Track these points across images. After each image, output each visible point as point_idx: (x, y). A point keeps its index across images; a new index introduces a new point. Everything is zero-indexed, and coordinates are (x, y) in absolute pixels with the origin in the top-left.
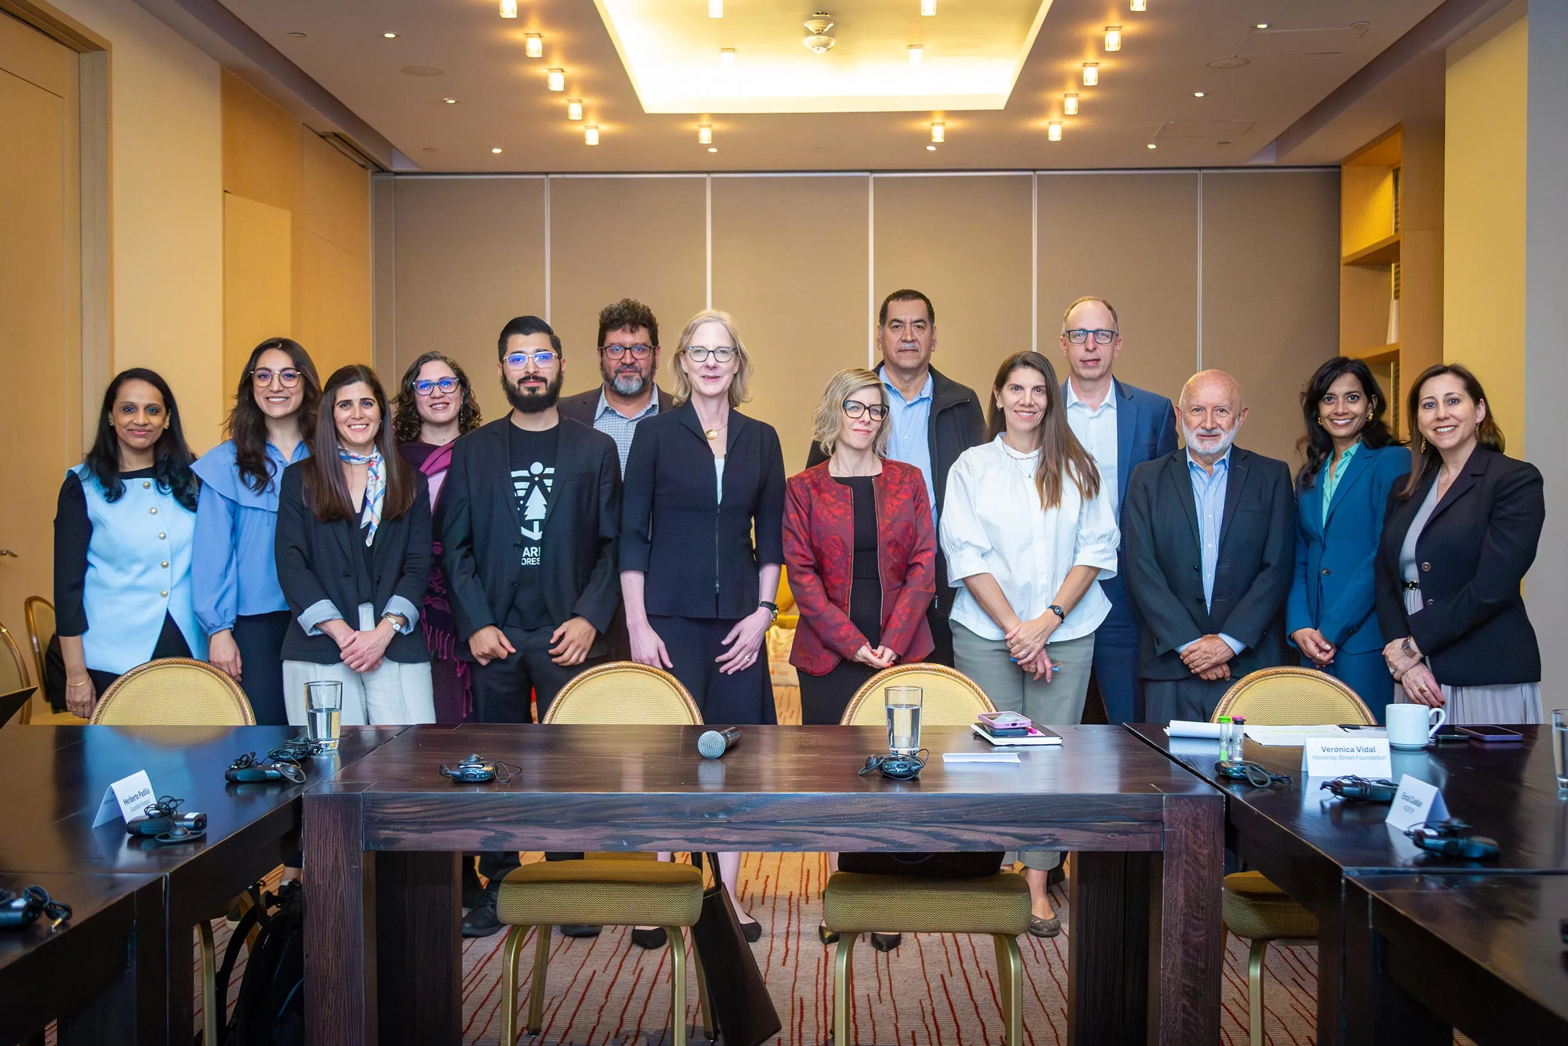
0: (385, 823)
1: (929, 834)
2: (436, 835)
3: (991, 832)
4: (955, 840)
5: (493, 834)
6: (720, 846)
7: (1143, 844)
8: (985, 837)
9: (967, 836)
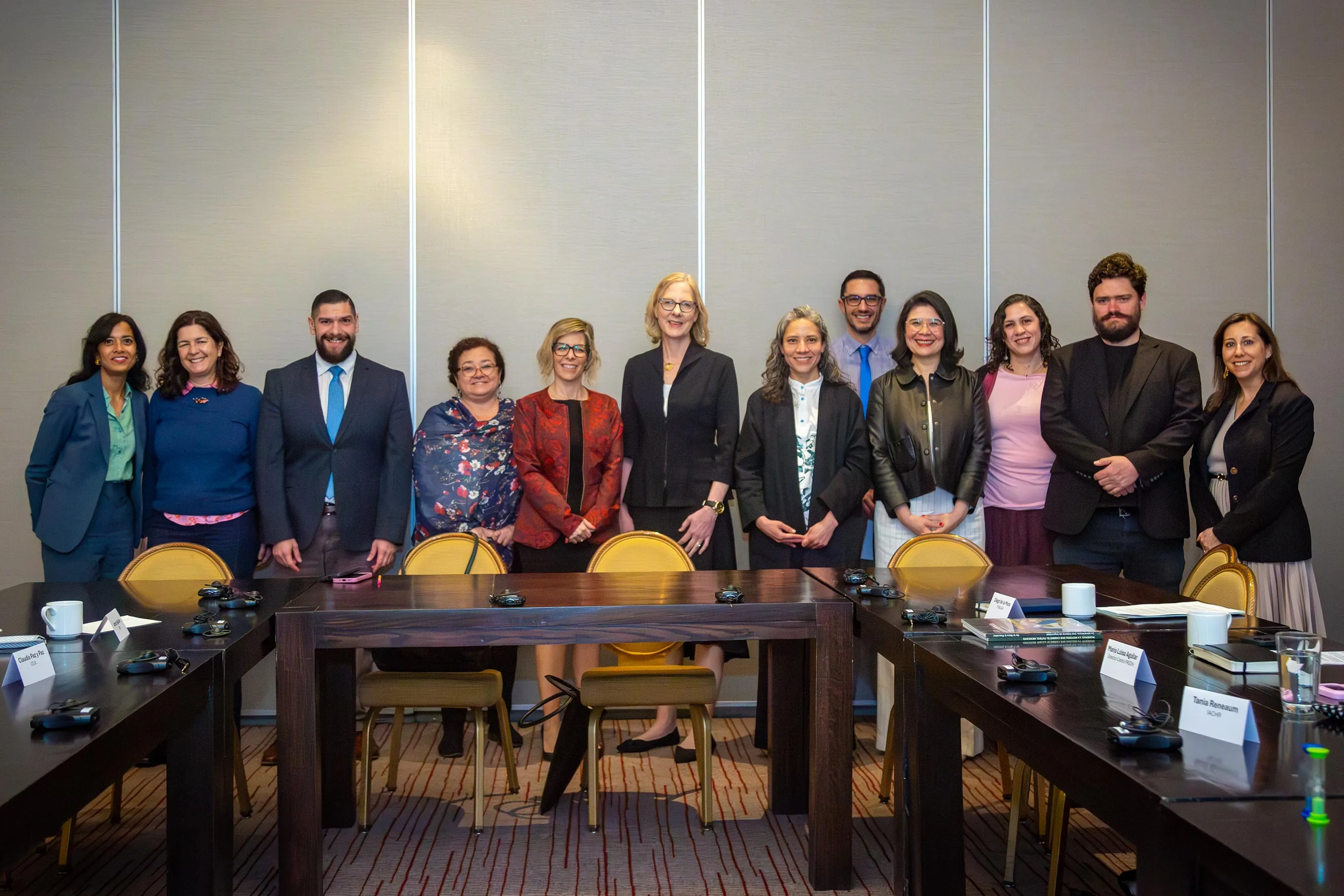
0: (331, 630)
1: (672, 630)
2: (361, 638)
3: (710, 629)
4: (689, 634)
5: (398, 636)
6: (537, 641)
7: (803, 634)
8: (709, 632)
9: (695, 631)
